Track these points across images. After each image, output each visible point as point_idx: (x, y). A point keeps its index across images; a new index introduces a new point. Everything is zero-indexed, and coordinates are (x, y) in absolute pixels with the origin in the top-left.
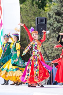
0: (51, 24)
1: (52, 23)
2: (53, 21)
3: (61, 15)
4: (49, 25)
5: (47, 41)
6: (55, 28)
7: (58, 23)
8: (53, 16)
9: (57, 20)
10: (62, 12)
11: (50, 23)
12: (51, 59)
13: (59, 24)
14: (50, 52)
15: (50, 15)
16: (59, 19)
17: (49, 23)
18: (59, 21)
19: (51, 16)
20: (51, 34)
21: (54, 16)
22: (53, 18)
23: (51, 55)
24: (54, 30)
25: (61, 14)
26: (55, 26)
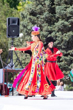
0: (25, 26)
1: (26, 24)
2: (26, 22)
3: (37, 15)
4: (23, 27)
5: (20, 45)
6: (30, 31)
7: (32, 24)
8: (26, 16)
9: (32, 20)
10: (37, 12)
11: (24, 24)
12: (24, 66)
13: (34, 25)
14: (24, 58)
15: (23, 15)
16: (34, 20)
17: (22, 24)
18: (34, 22)
19: (25, 16)
20: (24, 37)
21: (29, 17)
22: (28, 19)
23: (25, 61)
24: (28, 32)
25: (36, 13)
26: (29, 28)
